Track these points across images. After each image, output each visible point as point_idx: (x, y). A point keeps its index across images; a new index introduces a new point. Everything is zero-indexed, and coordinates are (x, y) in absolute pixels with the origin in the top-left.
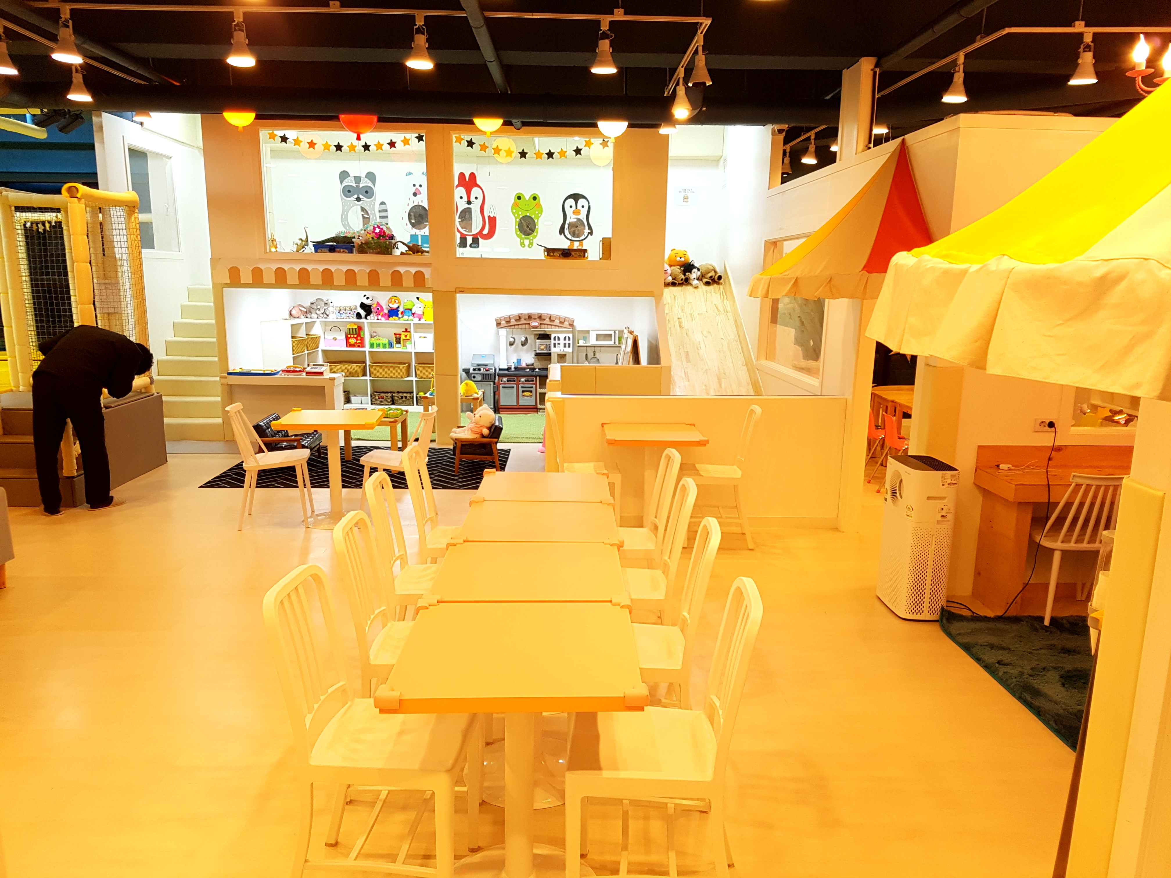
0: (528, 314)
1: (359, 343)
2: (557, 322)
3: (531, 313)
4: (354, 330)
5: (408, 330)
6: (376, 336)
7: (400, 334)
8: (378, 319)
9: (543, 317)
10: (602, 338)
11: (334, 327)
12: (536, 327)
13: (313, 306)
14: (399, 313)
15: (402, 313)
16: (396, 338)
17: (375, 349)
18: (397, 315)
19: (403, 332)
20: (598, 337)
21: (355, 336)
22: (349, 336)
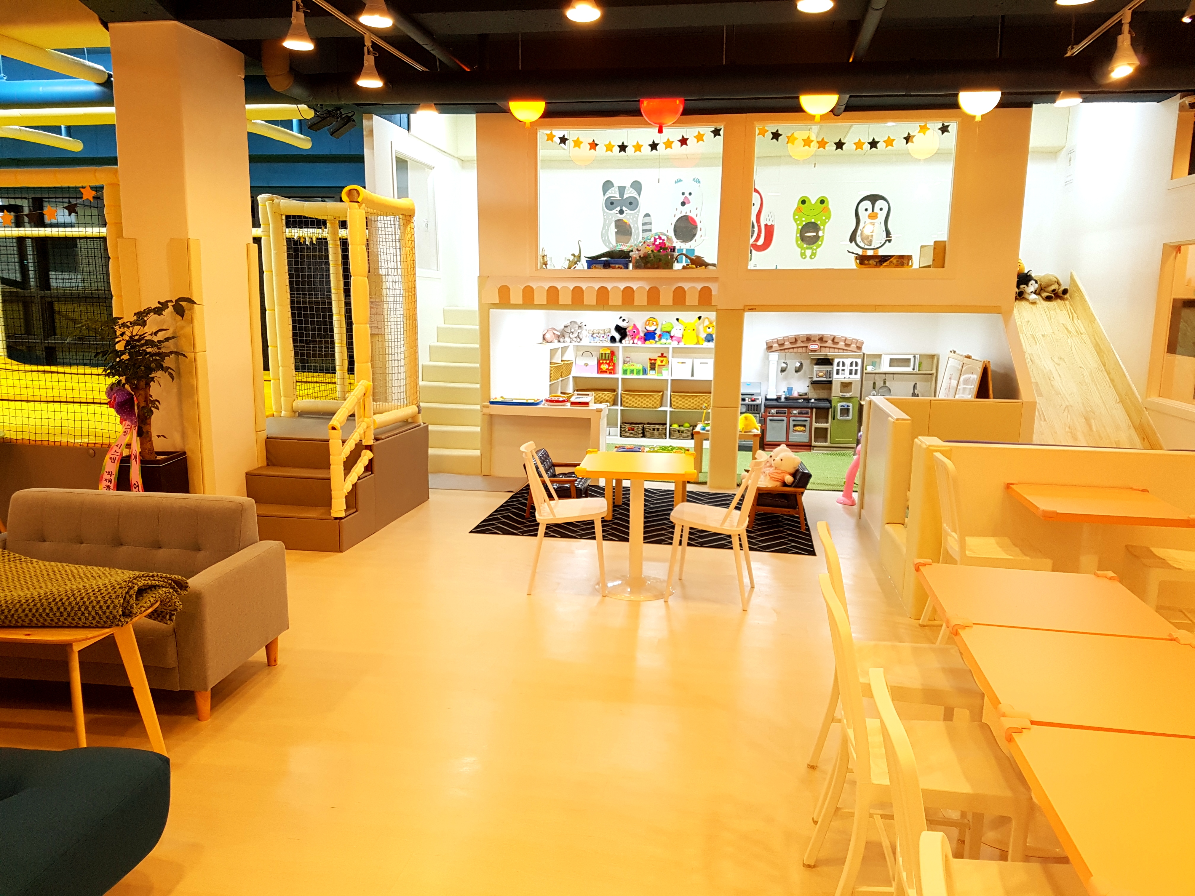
0: (807, 335)
1: (611, 369)
2: (841, 344)
3: (810, 335)
4: (607, 355)
5: (664, 355)
6: (629, 362)
7: (655, 360)
8: (633, 343)
9: (824, 339)
10: (895, 364)
11: (587, 352)
12: (815, 351)
13: (566, 329)
14: (657, 336)
15: (660, 336)
16: (651, 364)
17: (628, 376)
19: (659, 357)
20: (893, 362)
21: (608, 361)
22: (601, 362)
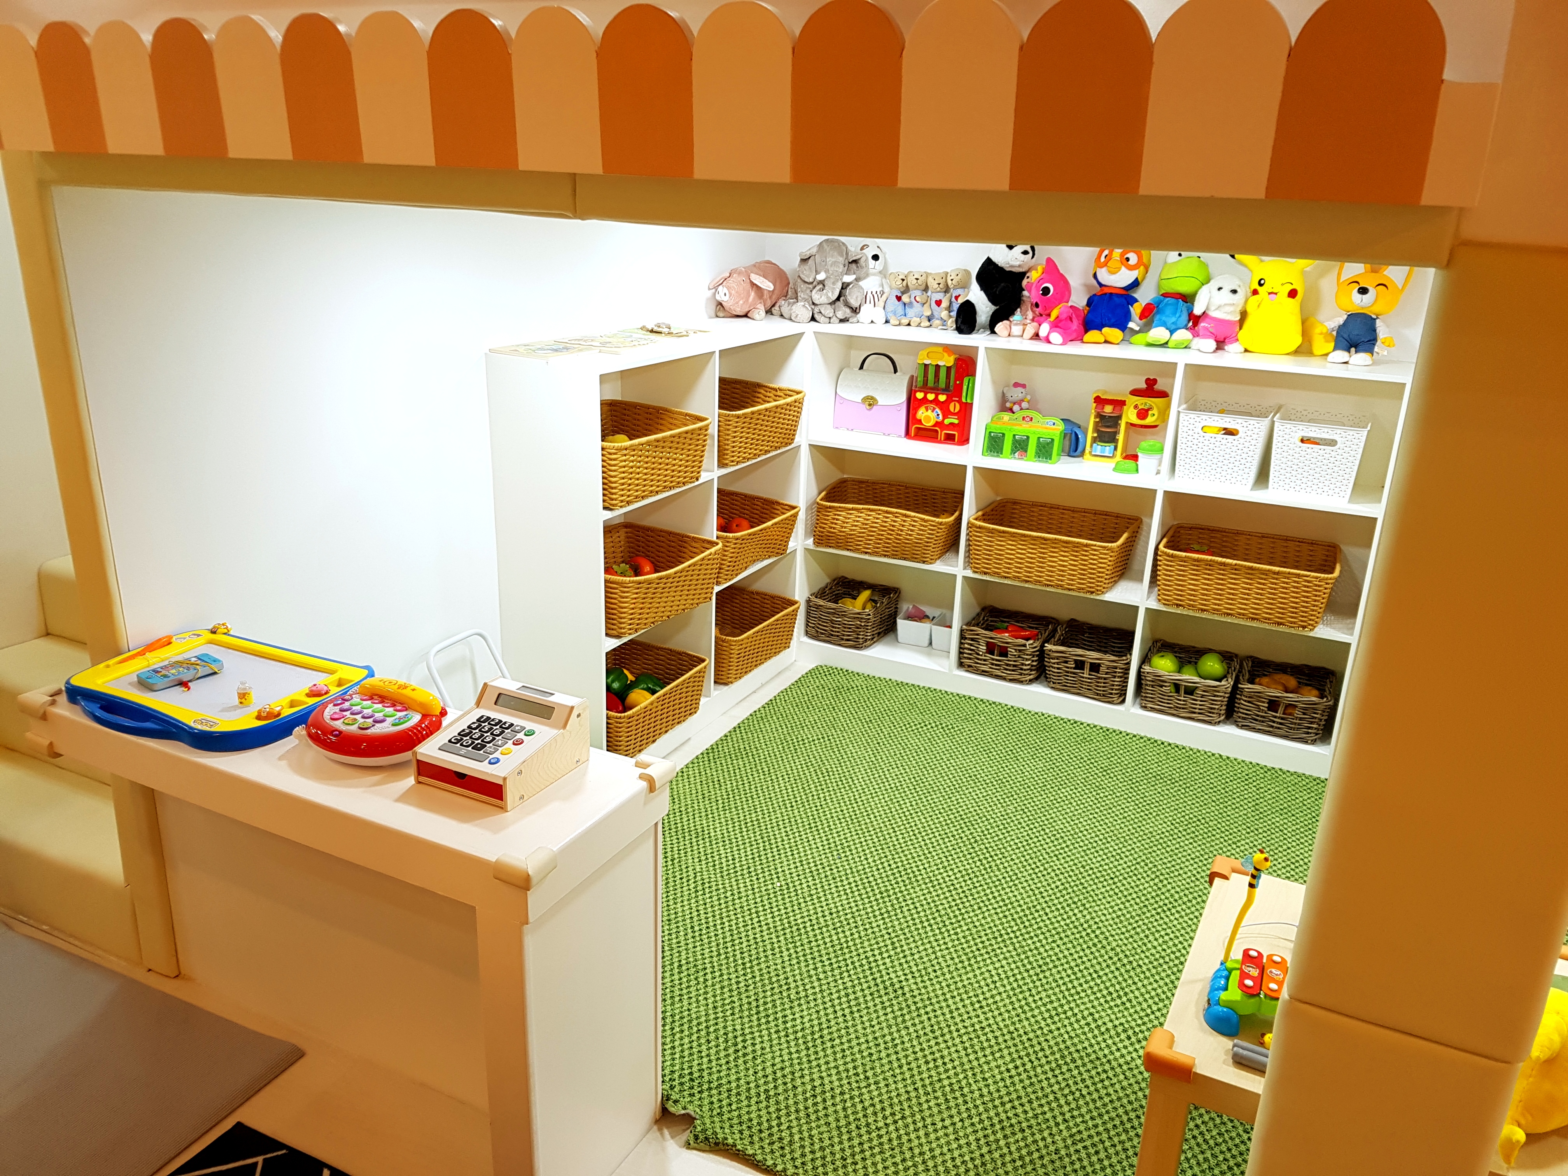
1: (951, 428)
4: (943, 373)
5: (1158, 387)
6: (1017, 406)
7: (1120, 404)
8: (1036, 336)
11: (876, 358)
14: (1136, 310)
15: (1148, 312)
16: (1100, 416)
17: (1004, 461)
18: (1121, 323)
19: (1135, 393)
21: (942, 398)
22: (920, 395)
